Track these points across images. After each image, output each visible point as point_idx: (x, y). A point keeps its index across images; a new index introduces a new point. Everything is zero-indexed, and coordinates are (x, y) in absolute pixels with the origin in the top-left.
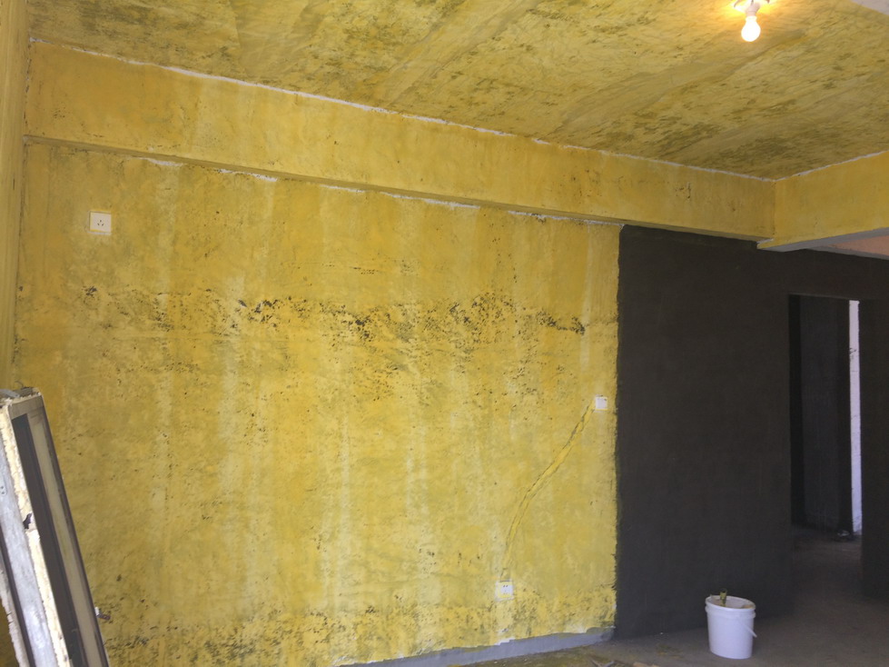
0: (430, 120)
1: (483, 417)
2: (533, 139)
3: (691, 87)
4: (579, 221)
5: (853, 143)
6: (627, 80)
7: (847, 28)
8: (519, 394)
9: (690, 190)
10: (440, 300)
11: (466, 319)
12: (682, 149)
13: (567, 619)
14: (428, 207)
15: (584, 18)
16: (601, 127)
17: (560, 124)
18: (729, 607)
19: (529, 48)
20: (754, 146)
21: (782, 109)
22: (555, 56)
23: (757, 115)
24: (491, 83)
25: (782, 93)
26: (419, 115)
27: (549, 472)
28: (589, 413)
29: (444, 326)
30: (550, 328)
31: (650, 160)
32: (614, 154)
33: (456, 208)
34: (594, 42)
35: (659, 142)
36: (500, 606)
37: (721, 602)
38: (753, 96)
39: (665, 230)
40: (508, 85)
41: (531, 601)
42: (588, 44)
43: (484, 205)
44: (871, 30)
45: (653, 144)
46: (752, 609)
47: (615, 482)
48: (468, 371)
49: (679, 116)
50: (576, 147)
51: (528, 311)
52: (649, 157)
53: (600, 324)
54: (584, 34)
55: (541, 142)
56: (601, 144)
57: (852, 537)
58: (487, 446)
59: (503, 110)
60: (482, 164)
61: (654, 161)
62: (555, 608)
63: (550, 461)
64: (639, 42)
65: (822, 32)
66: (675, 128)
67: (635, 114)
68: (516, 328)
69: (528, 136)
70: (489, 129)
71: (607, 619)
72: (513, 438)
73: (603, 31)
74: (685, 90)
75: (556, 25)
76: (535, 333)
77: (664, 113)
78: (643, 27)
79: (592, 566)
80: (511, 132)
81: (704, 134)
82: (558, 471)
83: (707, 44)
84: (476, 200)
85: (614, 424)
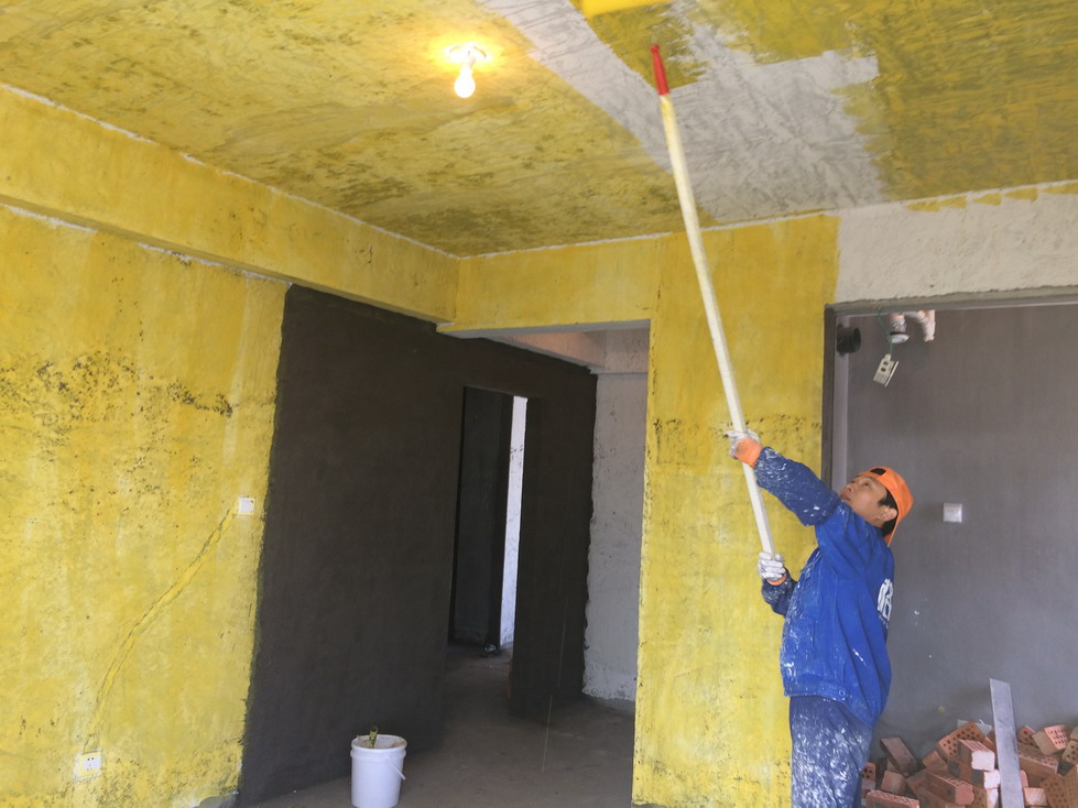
0: (30, 96)
1: (77, 525)
2: (181, 153)
3: (389, 134)
4: (236, 271)
5: (540, 232)
6: (316, 106)
7: (556, 108)
8: (134, 493)
9: (371, 253)
10: (23, 355)
11: (63, 386)
12: (367, 203)
13: (176, 791)
14: (15, 219)
15: (273, 15)
16: (275, 157)
17: (222, 142)
18: (378, 748)
19: (194, 34)
20: (445, 215)
21: (478, 181)
22: (229, 53)
23: (453, 182)
24: (133, 66)
25: (482, 163)
26: (14, 85)
27: (168, 597)
28: (229, 518)
29: (28, 393)
30: (185, 407)
31: (329, 210)
32: (286, 195)
33: (59, 227)
34: (282, 48)
35: (343, 190)
36: (80, 788)
37: (369, 743)
38: (453, 159)
39: (340, 297)
40: (156, 74)
41: (126, 773)
42: (273, 48)
43: (104, 229)
44: (577, 115)
45: (335, 191)
46: (403, 747)
47: (254, 607)
48: (59, 459)
49: (370, 164)
50: (239, 176)
51: (157, 381)
52: (327, 206)
53: (253, 405)
54: (270, 35)
55: (192, 160)
56: (273, 178)
57: (499, 652)
58: (79, 565)
59: (144, 105)
60: (105, 173)
61: (334, 212)
62: (160, 779)
63: (170, 583)
64: (337, 65)
65: (531, 106)
66: (363, 177)
67: (320, 150)
68: (138, 402)
69: (174, 148)
70: (120, 127)
71: (228, 784)
72: (120, 553)
73: (296, 38)
74: (381, 135)
75: (236, 14)
76: (164, 411)
77: (353, 157)
78: (345, 48)
79: (215, 718)
80: (151, 138)
81: (395, 191)
82: (181, 596)
83: (415, 88)
84: (91, 220)
85: (261, 533)
